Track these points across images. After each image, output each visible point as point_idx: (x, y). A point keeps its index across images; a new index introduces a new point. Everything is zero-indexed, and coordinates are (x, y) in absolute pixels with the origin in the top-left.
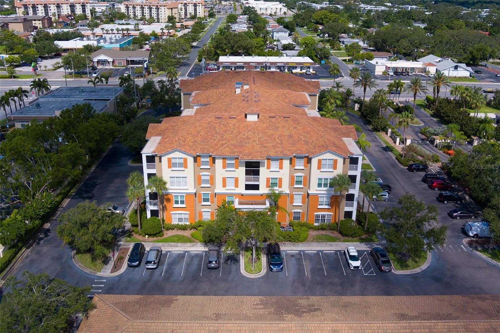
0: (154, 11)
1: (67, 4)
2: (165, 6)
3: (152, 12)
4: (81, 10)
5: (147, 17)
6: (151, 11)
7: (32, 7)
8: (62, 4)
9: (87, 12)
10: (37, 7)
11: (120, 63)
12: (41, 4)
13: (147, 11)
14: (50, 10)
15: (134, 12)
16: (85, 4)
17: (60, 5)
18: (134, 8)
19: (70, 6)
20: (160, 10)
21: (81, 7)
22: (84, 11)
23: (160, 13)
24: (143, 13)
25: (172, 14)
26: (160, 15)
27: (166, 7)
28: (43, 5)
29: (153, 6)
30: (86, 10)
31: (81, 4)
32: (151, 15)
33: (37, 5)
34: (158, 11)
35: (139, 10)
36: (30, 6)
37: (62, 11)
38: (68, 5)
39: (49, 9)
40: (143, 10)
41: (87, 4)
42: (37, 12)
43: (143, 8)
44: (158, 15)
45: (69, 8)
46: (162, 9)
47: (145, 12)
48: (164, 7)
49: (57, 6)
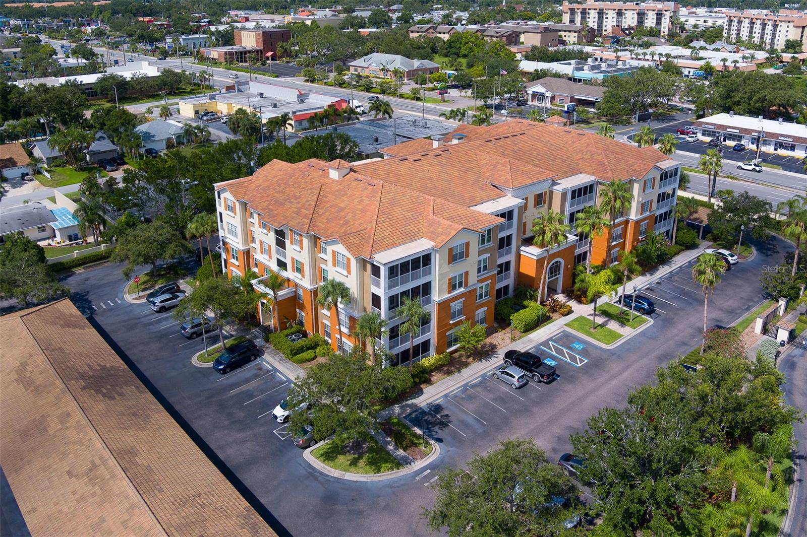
0: (769, 29)
1: (633, 10)
2: (789, 22)
3: (766, 32)
4: (655, 21)
5: (757, 40)
6: (764, 29)
7: (581, 13)
8: (626, 10)
9: (663, 25)
10: (589, 14)
11: (562, 101)
12: (595, 9)
13: (758, 28)
14: (607, 18)
15: (739, 30)
16: (663, 12)
17: (623, 11)
18: (740, 22)
19: (638, 14)
20: (779, 28)
21: (655, 17)
22: (659, 22)
23: (778, 33)
24: (751, 32)
25: (802, 37)
26: (777, 38)
27: (791, 25)
28: (598, 11)
29: (769, 20)
30: (663, 21)
31: (656, 12)
32: (762, 37)
33: (589, 9)
34: (775, 30)
35: (746, 27)
36: (578, 11)
37: (624, 20)
38: (635, 12)
39: (605, 17)
40: (752, 28)
41: (665, 13)
42: (588, 20)
43: (754, 23)
44: (774, 36)
45: (636, 16)
46: (783, 27)
47: (754, 30)
48: (787, 24)
49: (617, 13)
